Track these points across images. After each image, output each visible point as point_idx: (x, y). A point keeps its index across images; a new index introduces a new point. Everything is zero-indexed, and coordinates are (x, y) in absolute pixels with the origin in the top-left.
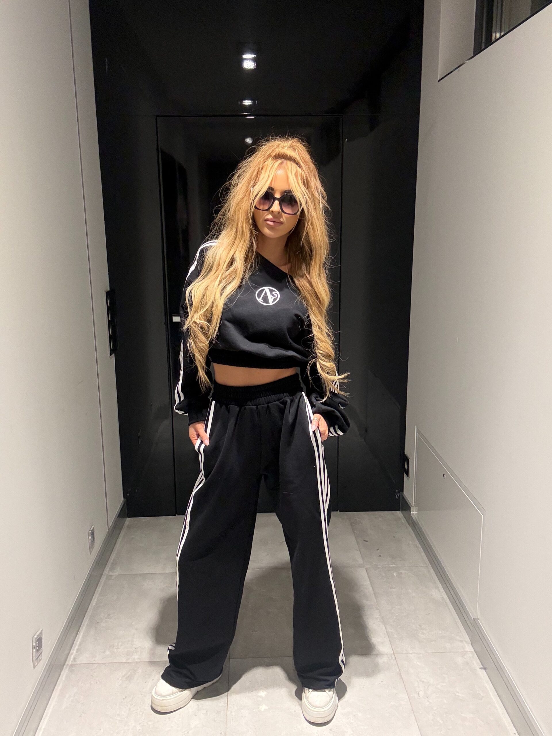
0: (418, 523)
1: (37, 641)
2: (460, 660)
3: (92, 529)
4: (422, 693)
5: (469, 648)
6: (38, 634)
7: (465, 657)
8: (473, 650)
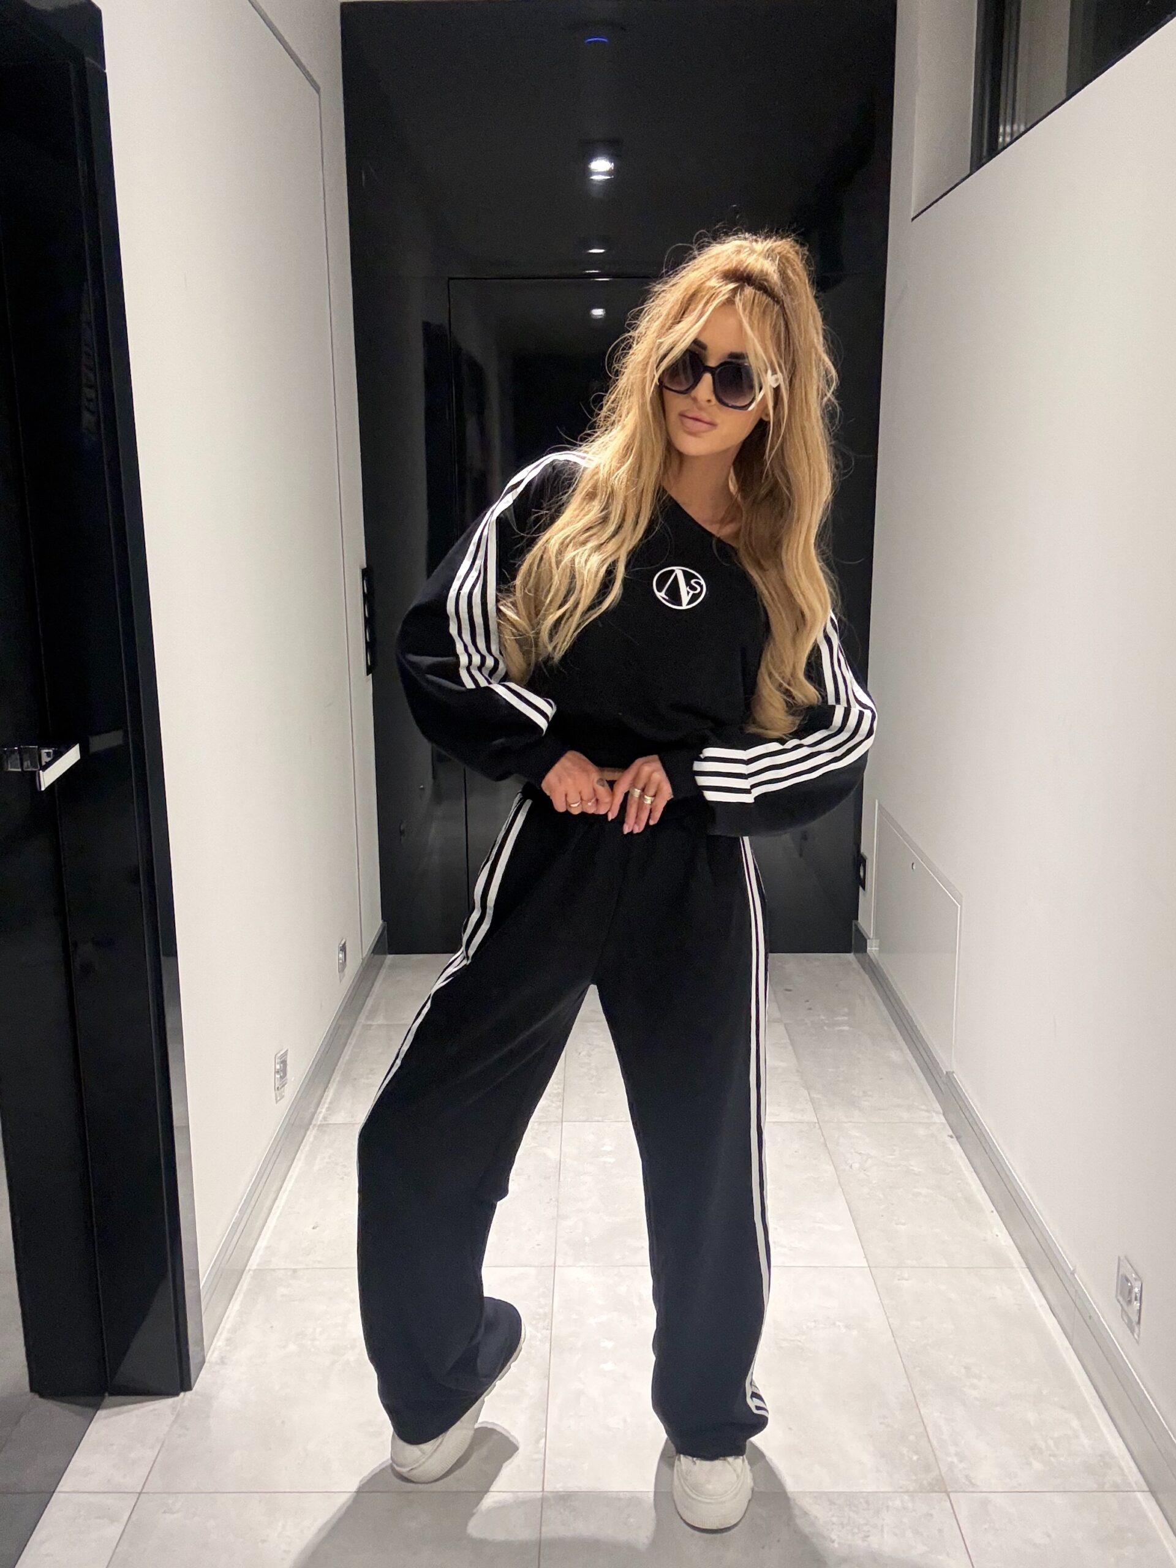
0: (878, 963)
1: (282, 1062)
2: (921, 1132)
3: (343, 942)
4: (856, 1166)
5: (939, 1119)
6: (282, 1053)
7: (931, 1128)
8: (946, 1122)
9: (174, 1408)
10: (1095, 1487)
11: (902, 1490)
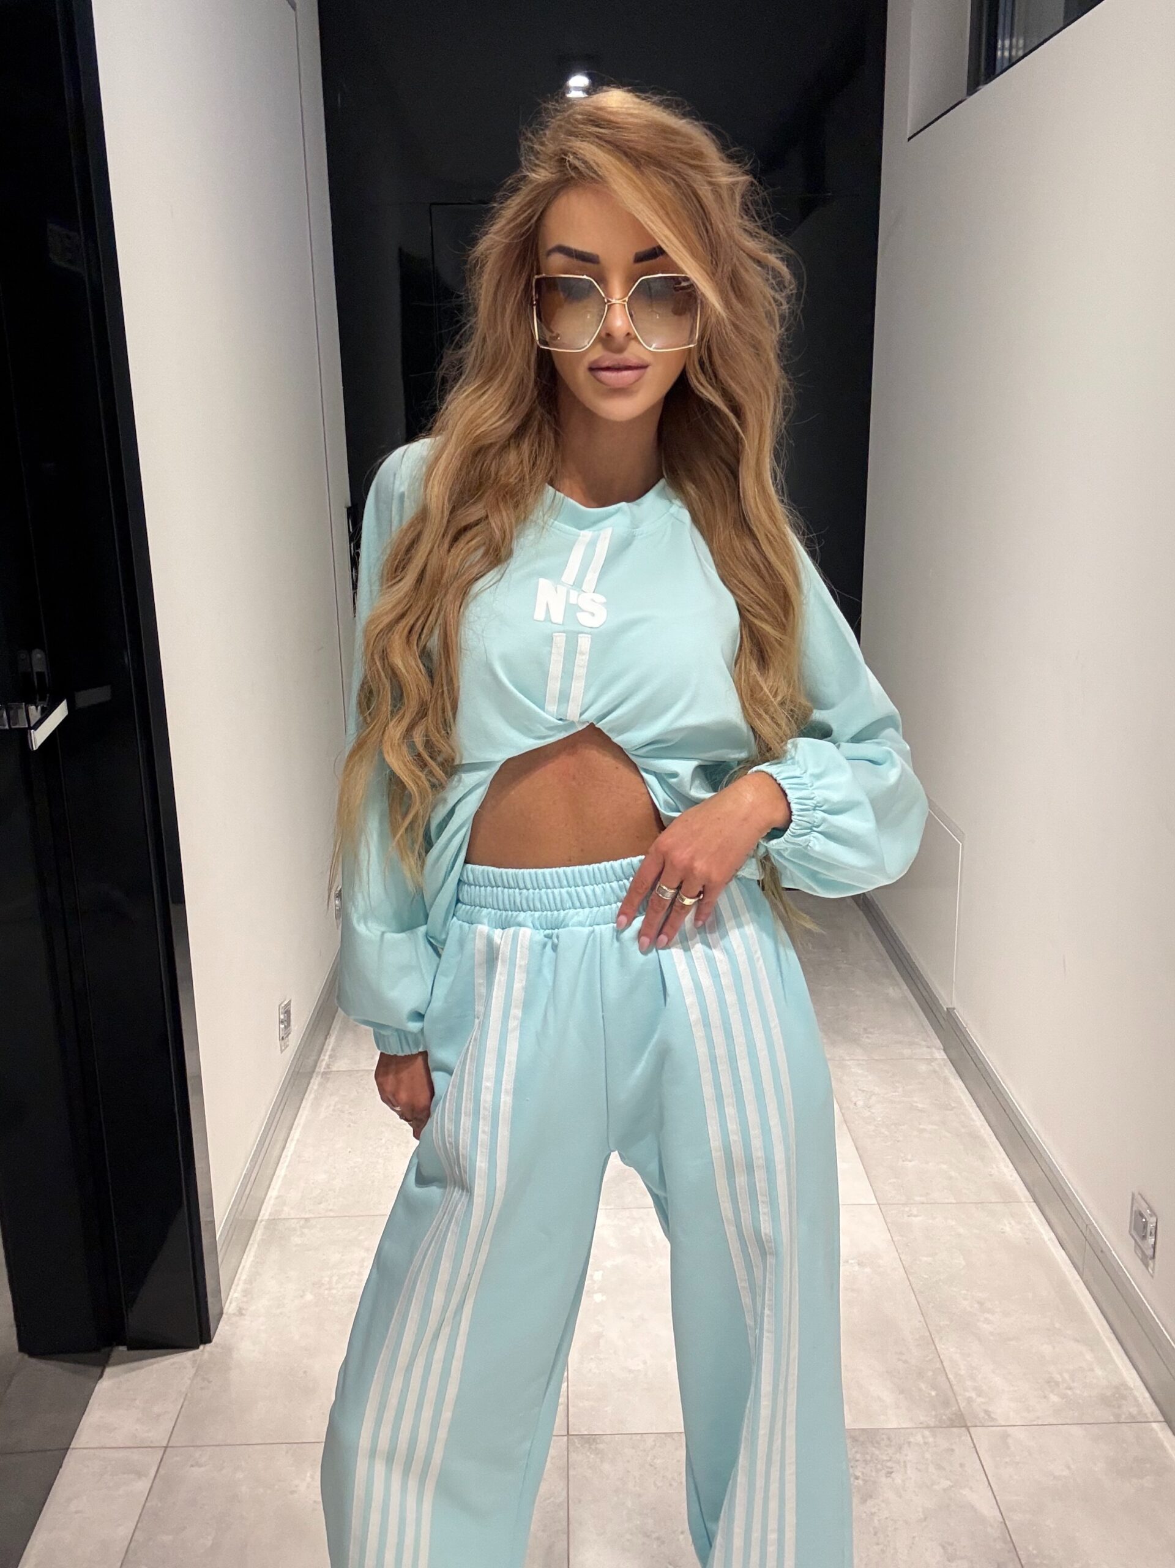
1: (285, 1013)
2: (923, 1068)
4: (861, 1103)
5: (940, 1055)
6: (285, 1003)
7: (933, 1064)
8: (946, 1057)
9: (195, 1361)
10: (1112, 1419)
11: (921, 1426)
